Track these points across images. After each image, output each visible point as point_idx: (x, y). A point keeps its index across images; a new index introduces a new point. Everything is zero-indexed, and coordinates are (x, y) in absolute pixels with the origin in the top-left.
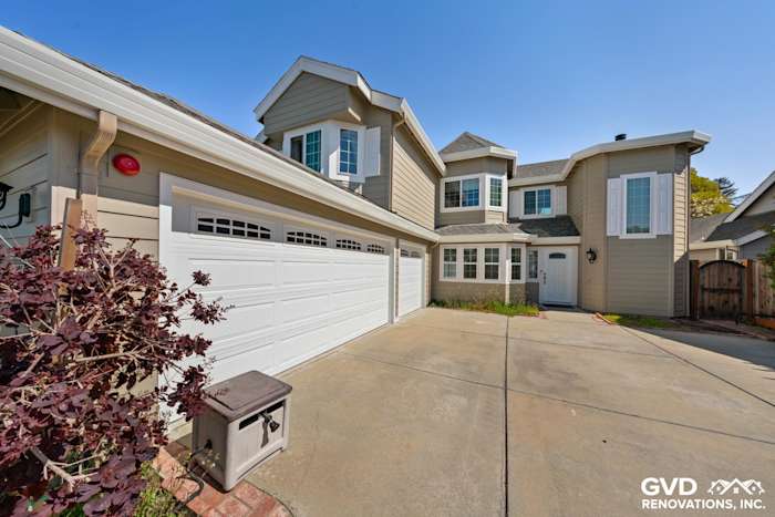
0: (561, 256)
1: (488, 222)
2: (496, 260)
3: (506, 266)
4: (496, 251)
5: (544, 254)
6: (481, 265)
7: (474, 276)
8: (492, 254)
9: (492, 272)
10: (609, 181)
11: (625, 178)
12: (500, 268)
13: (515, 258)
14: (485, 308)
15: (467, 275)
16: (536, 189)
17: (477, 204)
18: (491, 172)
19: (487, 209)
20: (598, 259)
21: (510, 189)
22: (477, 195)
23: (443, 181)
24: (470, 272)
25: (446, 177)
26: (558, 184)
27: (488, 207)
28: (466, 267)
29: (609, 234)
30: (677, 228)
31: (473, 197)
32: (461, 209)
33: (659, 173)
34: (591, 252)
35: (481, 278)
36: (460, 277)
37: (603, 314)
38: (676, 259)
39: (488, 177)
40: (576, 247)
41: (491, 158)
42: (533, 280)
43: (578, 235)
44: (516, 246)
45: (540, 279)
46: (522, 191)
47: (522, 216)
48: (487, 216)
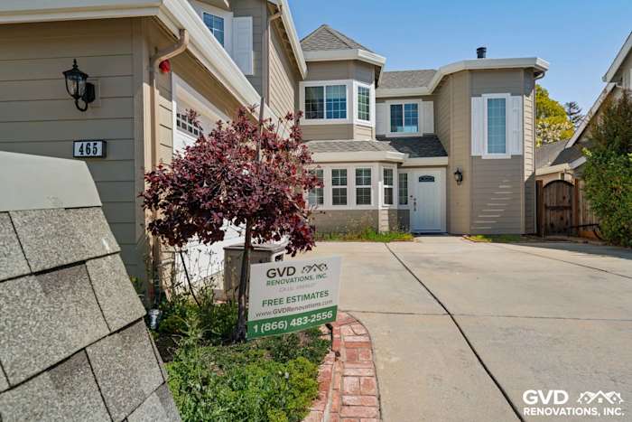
0: (431, 179)
1: (357, 138)
2: (369, 181)
3: (379, 188)
4: (368, 172)
5: (414, 176)
6: (352, 188)
7: (344, 202)
8: (363, 176)
9: (364, 197)
10: (473, 99)
11: (486, 97)
12: (372, 192)
13: (388, 181)
14: (359, 237)
15: (335, 202)
16: (403, 102)
17: (344, 116)
18: (358, 79)
19: (355, 123)
20: (464, 179)
21: (378, 100)
22: (344, 106)
23: (303, 85)
24: (339, 198)
25: (306, 80)
26: (425, 98)
27: (356, 121)
28: (335, 191)
29: (473, 154)
30: (526, 150)
31: (339, 108)
32: (324, 121)
33: (512, 95)
34: (458, 173)
35: (352, 204)
36: (328, 204)
37: (470, 236)
38: (526, 178)
39: (356, 84)
40: (444, 169)
41: (358, 62)
42: (404, 207)
43: (446, 155)
44: (388, 167)
45: (410, 206)
46: (387, 105)
47: (389, 134)
48: (356, 131)
